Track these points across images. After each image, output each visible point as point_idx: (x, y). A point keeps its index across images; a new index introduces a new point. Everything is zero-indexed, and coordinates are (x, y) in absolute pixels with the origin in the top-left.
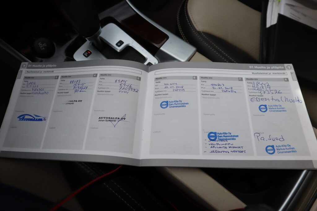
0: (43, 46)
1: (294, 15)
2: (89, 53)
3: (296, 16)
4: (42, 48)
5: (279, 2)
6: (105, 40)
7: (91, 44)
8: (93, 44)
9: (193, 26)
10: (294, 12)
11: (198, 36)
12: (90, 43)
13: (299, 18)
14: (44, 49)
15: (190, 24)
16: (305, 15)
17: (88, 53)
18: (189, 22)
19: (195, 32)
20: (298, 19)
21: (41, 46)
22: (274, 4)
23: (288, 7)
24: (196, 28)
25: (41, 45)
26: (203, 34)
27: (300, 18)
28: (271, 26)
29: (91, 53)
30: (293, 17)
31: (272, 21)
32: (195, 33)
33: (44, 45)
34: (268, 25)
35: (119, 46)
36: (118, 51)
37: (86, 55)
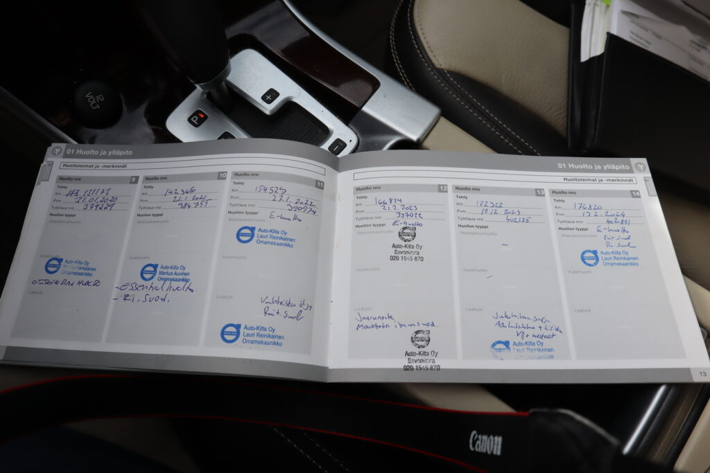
0: (96, 100)
1: (637, 36)
2: (202, 116)
3: (641, 39)
4: (94, 105)
5: (608, 6)
6: (237, 88)
7: (205, 96)
8: (209, 96)
9: (428, 57)
10: (638, 30)
11: (438, 78)
12: (203, 93)
13: (647, 42)
14: (98, 106)
15: (421, 53)
16: (659, 37)
17: (198, 116)
18: (419, 48)
19: (432, 71)
20: (647, 45)
21: (92, 100)
22: (597, 9)
23: (627, 19)
24: (434, 61)
25: (92, 98)
26: (448, 75)
27: (649, 43)
28: (592, 60)
29: (206, 117)
30: (635, 40)
31: (592, 47)
32: (432, 73)
33: (98, 98)
34: (584, 57)
35: (269, 102)
36: (268, 113)
37: (195, 121)
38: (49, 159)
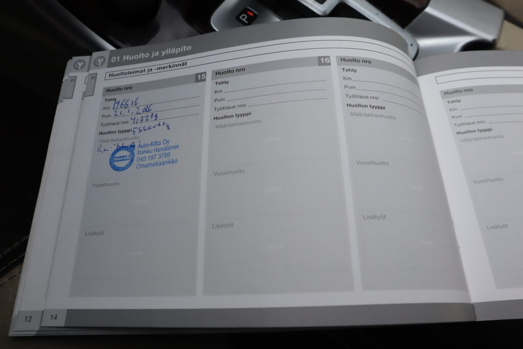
17: (247, 15)
29: (256, 16)
38: (71, 74)
